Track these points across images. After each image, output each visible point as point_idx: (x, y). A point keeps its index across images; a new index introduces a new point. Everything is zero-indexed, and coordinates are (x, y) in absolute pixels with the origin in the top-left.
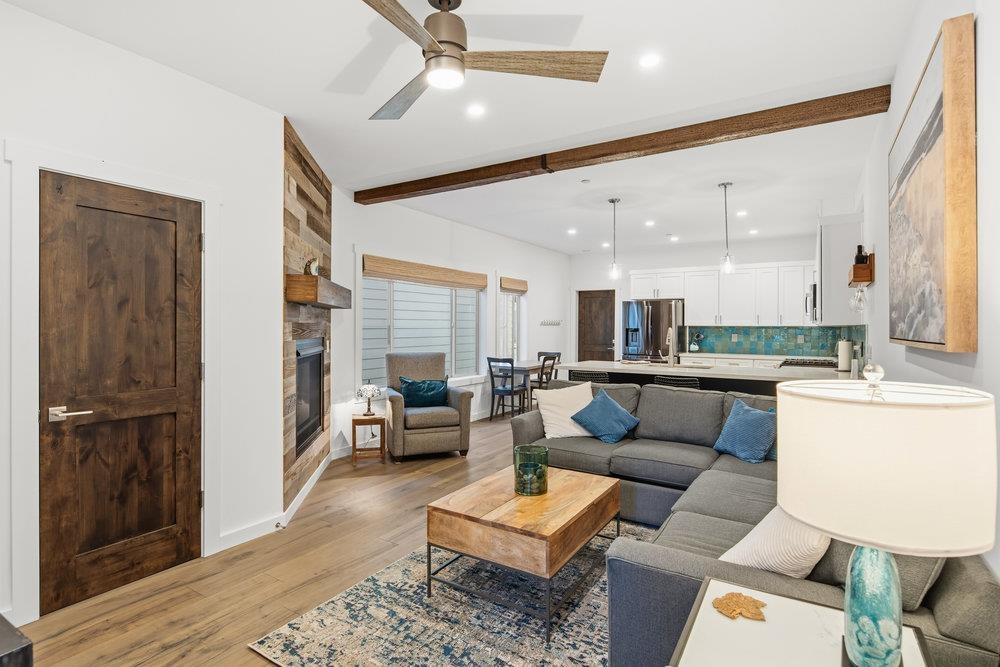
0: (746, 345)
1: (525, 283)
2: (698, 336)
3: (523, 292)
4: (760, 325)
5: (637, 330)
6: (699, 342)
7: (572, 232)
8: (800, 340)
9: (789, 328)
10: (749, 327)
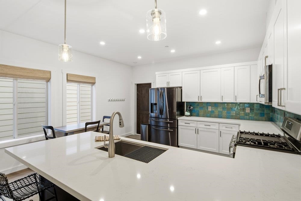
0: (216, 113)
1: (94, 78)
2: (190, 108)
3: (93, 83)
4: (224, 101)
5: (156, 104)
6: (191, 111)
7: (102, 43)
8: (248, 110)
9: (241, 103)
10: (218, 103)
